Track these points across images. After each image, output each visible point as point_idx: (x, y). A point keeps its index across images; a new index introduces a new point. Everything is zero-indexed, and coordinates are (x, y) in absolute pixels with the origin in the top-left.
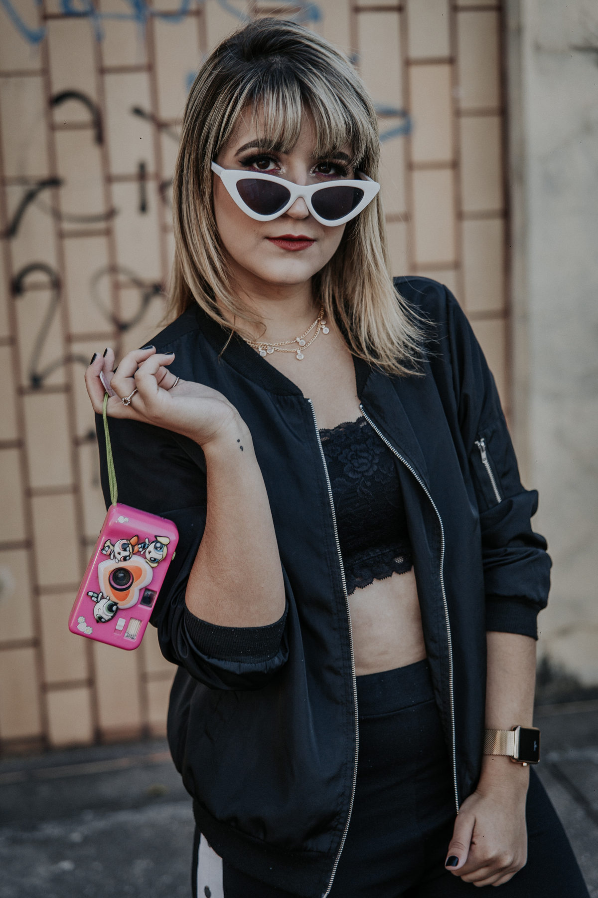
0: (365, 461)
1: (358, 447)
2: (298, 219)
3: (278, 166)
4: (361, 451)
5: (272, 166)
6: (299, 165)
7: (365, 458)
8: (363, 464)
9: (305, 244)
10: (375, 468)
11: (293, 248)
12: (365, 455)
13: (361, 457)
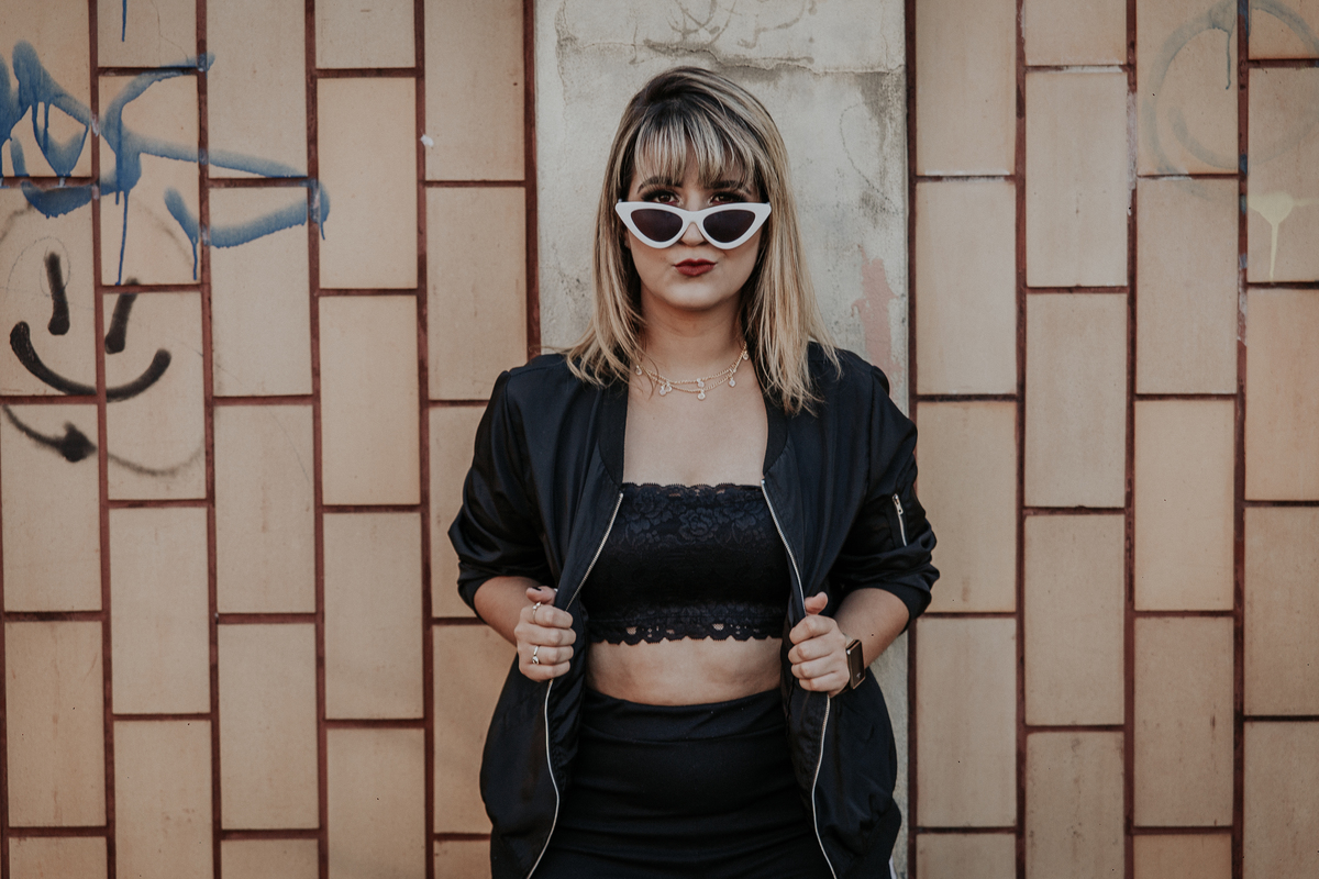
0: (704, 526)
1: (704, 511)
2: (693, 245)
3: (676, 198)
4: (705, 516)
5: (672, 199)
6: (693, 194)
7: (705, 523)
8: (701, 528)
9: (706, 267)
10: (711, 536)
11: (695, 273)
12: (708, 521)
13: (701, 521)
